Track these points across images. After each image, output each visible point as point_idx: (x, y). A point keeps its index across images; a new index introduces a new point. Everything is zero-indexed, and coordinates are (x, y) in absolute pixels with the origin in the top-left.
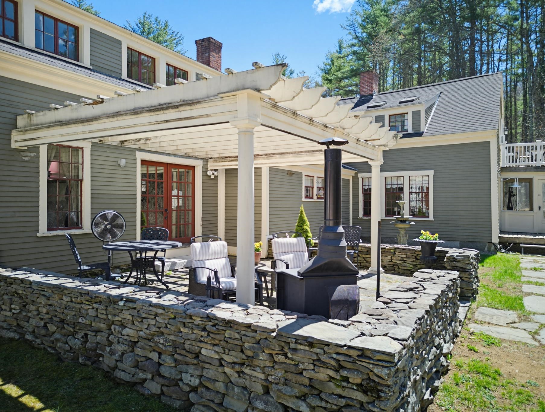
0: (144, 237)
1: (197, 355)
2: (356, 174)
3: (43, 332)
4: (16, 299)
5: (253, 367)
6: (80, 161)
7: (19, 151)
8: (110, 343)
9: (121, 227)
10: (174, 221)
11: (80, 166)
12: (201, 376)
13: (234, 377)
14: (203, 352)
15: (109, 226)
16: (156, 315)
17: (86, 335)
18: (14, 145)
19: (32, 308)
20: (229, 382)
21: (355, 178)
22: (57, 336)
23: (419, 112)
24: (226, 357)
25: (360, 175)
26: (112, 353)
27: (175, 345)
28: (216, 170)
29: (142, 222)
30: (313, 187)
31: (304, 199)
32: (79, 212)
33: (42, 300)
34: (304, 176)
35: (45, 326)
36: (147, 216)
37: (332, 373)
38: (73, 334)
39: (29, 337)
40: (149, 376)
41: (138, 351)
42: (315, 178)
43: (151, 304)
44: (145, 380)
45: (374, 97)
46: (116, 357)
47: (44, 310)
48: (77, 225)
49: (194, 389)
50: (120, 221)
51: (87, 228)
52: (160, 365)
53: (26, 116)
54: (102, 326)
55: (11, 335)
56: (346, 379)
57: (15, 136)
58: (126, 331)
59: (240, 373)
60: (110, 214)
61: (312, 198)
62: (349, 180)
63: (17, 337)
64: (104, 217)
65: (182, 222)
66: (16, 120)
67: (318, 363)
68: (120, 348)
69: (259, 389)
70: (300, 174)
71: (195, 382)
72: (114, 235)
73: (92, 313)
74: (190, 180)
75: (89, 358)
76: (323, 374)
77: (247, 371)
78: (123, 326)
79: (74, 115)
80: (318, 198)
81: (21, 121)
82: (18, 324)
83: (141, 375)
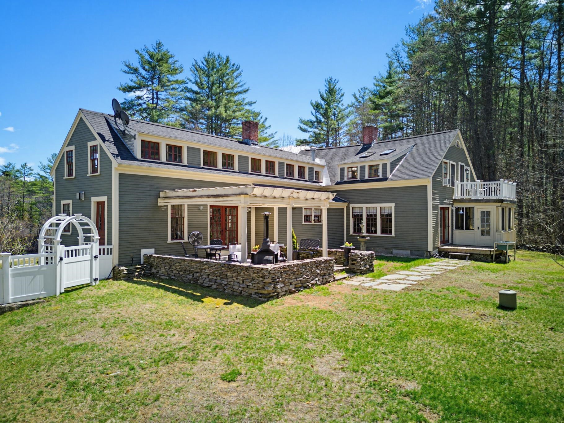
0: (211, 244)
1: (226, 275)
2: (348, 205)
3: (178, 275)
4: (167, 264)
5: (240, 276)
6: (183, 209)
7: (161, 206)
8: (202, 276)
9: (201, 238)
10: (227, 236)
11: (183, 211)
12: (227, 281)
13: (236, 280)
14: (228, 274)
15: (196, 239)
16: (215, 265)
17: (193, 274)
18: (159, 205)
19: (174, 267)
20: (234, 282)
21: (348, 207)
22: (183, 275)
23: (386, 164)
24: (234, 275)
25: (351, 206)
26: (202, 279)
27: (220, 273)
28: (250, 208)
29: (211, 236)
30: (311, 215)
31: (304, 223)
32: (182, 232)
33: (177, 264)
34: (303, 209)
35: (179, 273)
36: (213, 234)
37: (256, 275)
38: (189, 274)
39: (173, 277)
40: (213, 283)
41: (210, 277)
42: (313, 209)
43: (214, 262)
44: (212, 285)
45: (372, 145)
46: (203, 279)
47: (178, 268)
48: (182, 238)
49: (226, 285)
50: (201, 236)
51: (186, 239)
52: (216, 280)
53: (164, 192)
54: (199, 270)
55: (166, 277)
56: (259, 276)
57: (160, 200)
58: (206, 271)
59: (237, 279)
60: (196, 233)
61: (311, 222)
62: (343, 209)
63: (168, 278)
64: (194, 235)
65: (231, 237)
66: (159, 194)
67: (254, 273)
68: (205, 276)
69: (241, 282)
70: (301, 208)
71: (226, 283)
72: (198, 243)
73: (195, 266)
74: (235, 214)
75: (194, 281)
76: (254, 275)
77: (238, 278)
78: (205, 270)
79: (185, 195)
80: (315, 222)
81: (162, 194)
82: (168, 274)
83: (211, 284)
